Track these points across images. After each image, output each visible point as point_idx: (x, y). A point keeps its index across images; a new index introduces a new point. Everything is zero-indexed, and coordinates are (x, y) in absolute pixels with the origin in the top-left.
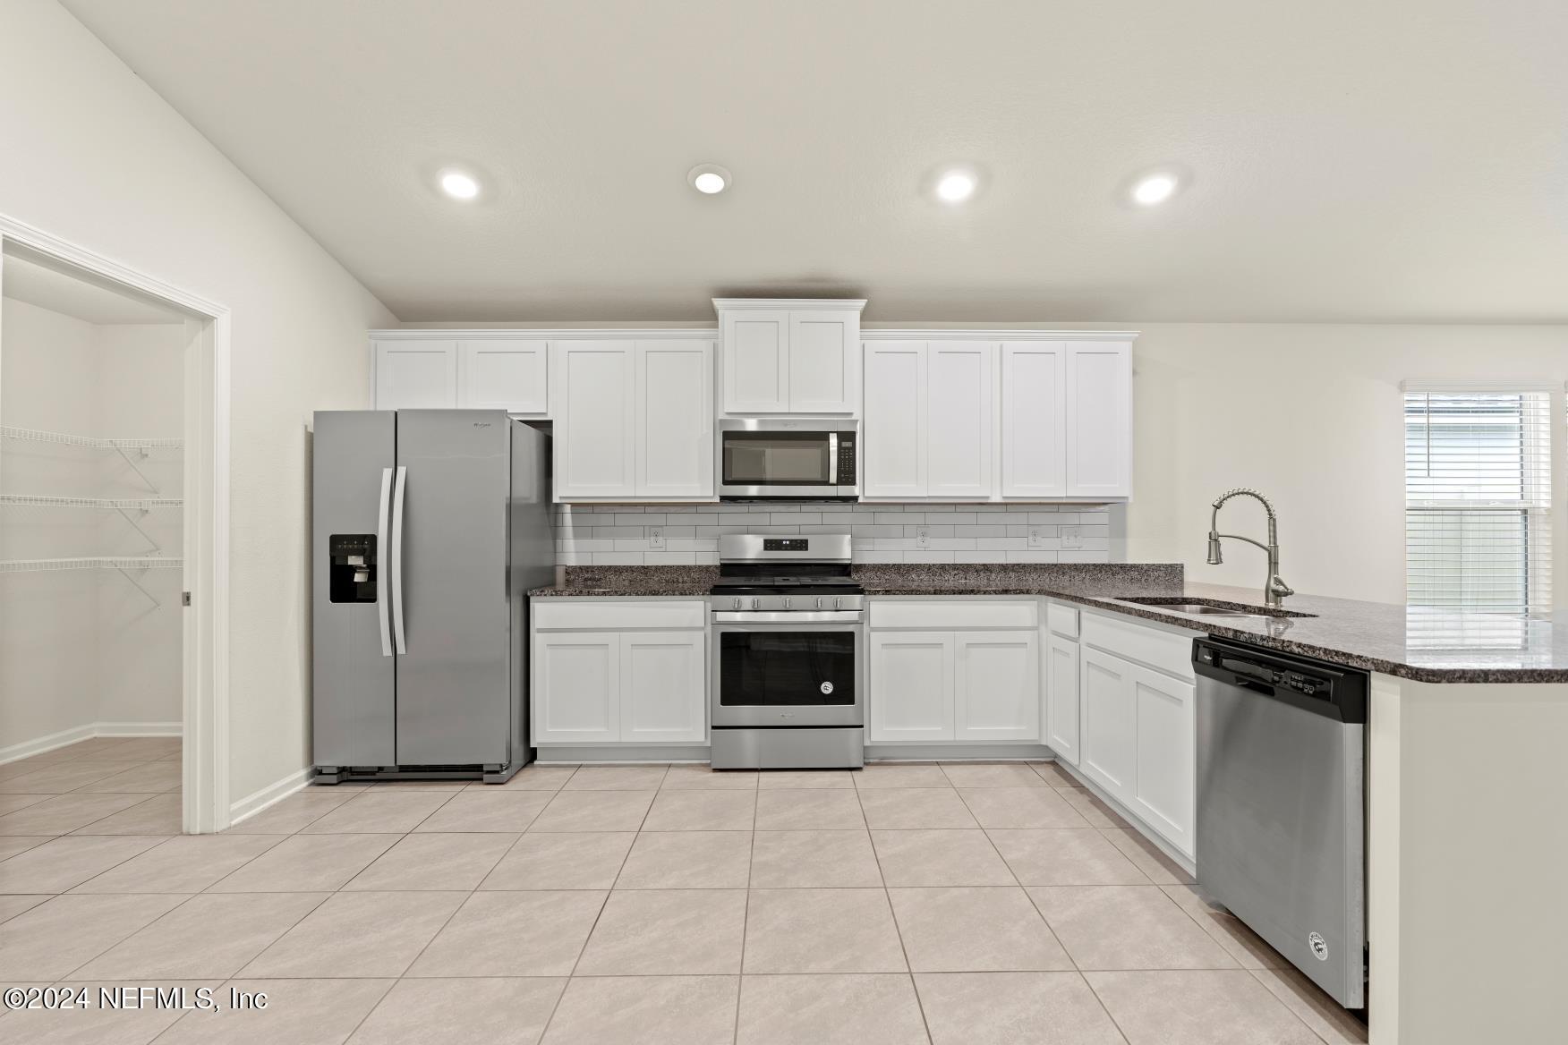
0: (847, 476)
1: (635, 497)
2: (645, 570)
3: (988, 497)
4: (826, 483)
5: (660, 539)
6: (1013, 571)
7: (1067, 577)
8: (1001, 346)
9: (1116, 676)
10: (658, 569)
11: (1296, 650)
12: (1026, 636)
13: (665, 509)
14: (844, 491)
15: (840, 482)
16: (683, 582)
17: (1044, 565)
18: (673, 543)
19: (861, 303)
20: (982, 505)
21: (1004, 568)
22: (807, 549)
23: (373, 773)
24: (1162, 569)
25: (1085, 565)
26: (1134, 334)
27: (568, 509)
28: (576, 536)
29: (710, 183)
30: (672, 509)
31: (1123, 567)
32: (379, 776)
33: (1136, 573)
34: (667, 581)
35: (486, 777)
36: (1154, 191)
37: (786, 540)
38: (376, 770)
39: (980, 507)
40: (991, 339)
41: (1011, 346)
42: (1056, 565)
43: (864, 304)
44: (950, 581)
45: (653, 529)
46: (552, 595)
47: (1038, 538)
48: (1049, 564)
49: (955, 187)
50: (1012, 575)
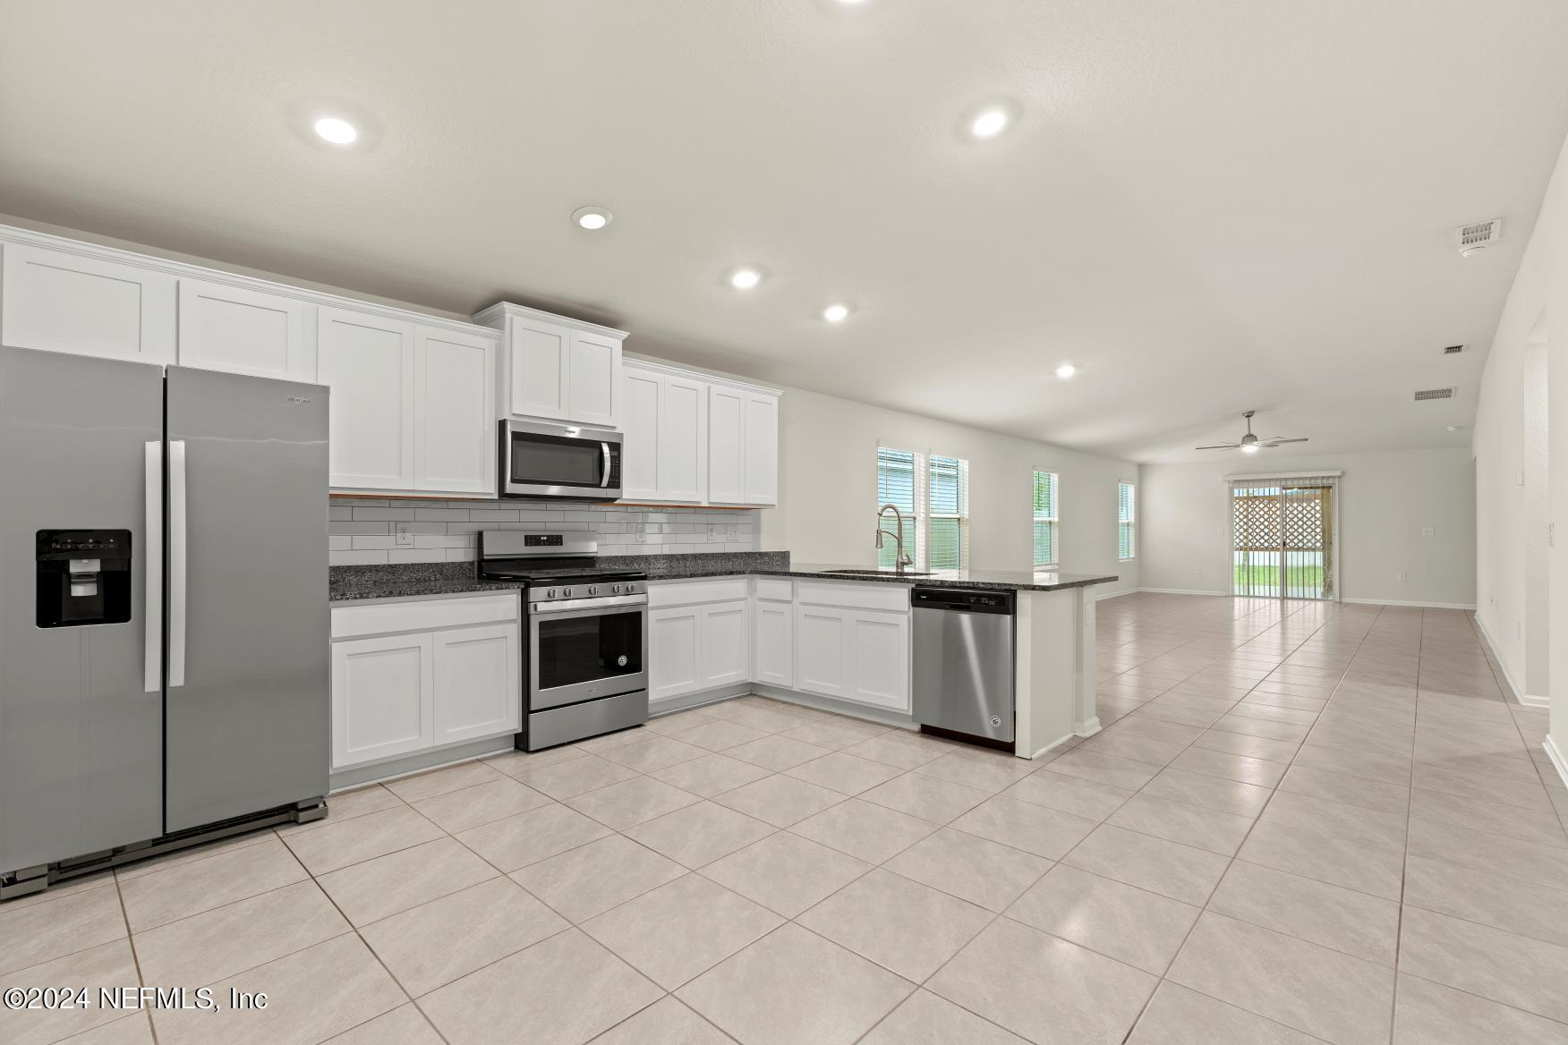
0: (615, 482)
1: (413, 491)
2: (392, 568)
3: (699, 502)
4: (598, 486)
5: (408, 535)
6: (700, 559)
7: (731, 562)
8: (709, 388)
9: (839, 619)
10: (407, 567)
11: (982, 586)
12: (741, 605)
13: (414, 504)
14: (611, 493)
15: (609, 486)
16: (435, 580)
17: (718, 553)
18: (422, 540)
19: (625, 334)
20: (695, 509)
21: (695, 557)
22: (562, 544)
23: (109, 859)
24: (780, 554)
25: (741, 554)
26: (779, 393)
29: (592, 221)
30: (422, 504)
31: (760, 554)
32: (116, 860)
33: (767, 558)
34: (418, 581)
35: (302, 816)
36: (836, 314)
37: (544, 536)
38: (111, 854)
39: (679, 509)
40: (704, 381)
41: (715, 388)
42: (725, 554)
43: (626, 336)
44: (691, 566)
45: (399, 525)
46: (355, 598)
47: (713, 534)
48: (721, 553)
49: (745, 280)
50: (700, 562)
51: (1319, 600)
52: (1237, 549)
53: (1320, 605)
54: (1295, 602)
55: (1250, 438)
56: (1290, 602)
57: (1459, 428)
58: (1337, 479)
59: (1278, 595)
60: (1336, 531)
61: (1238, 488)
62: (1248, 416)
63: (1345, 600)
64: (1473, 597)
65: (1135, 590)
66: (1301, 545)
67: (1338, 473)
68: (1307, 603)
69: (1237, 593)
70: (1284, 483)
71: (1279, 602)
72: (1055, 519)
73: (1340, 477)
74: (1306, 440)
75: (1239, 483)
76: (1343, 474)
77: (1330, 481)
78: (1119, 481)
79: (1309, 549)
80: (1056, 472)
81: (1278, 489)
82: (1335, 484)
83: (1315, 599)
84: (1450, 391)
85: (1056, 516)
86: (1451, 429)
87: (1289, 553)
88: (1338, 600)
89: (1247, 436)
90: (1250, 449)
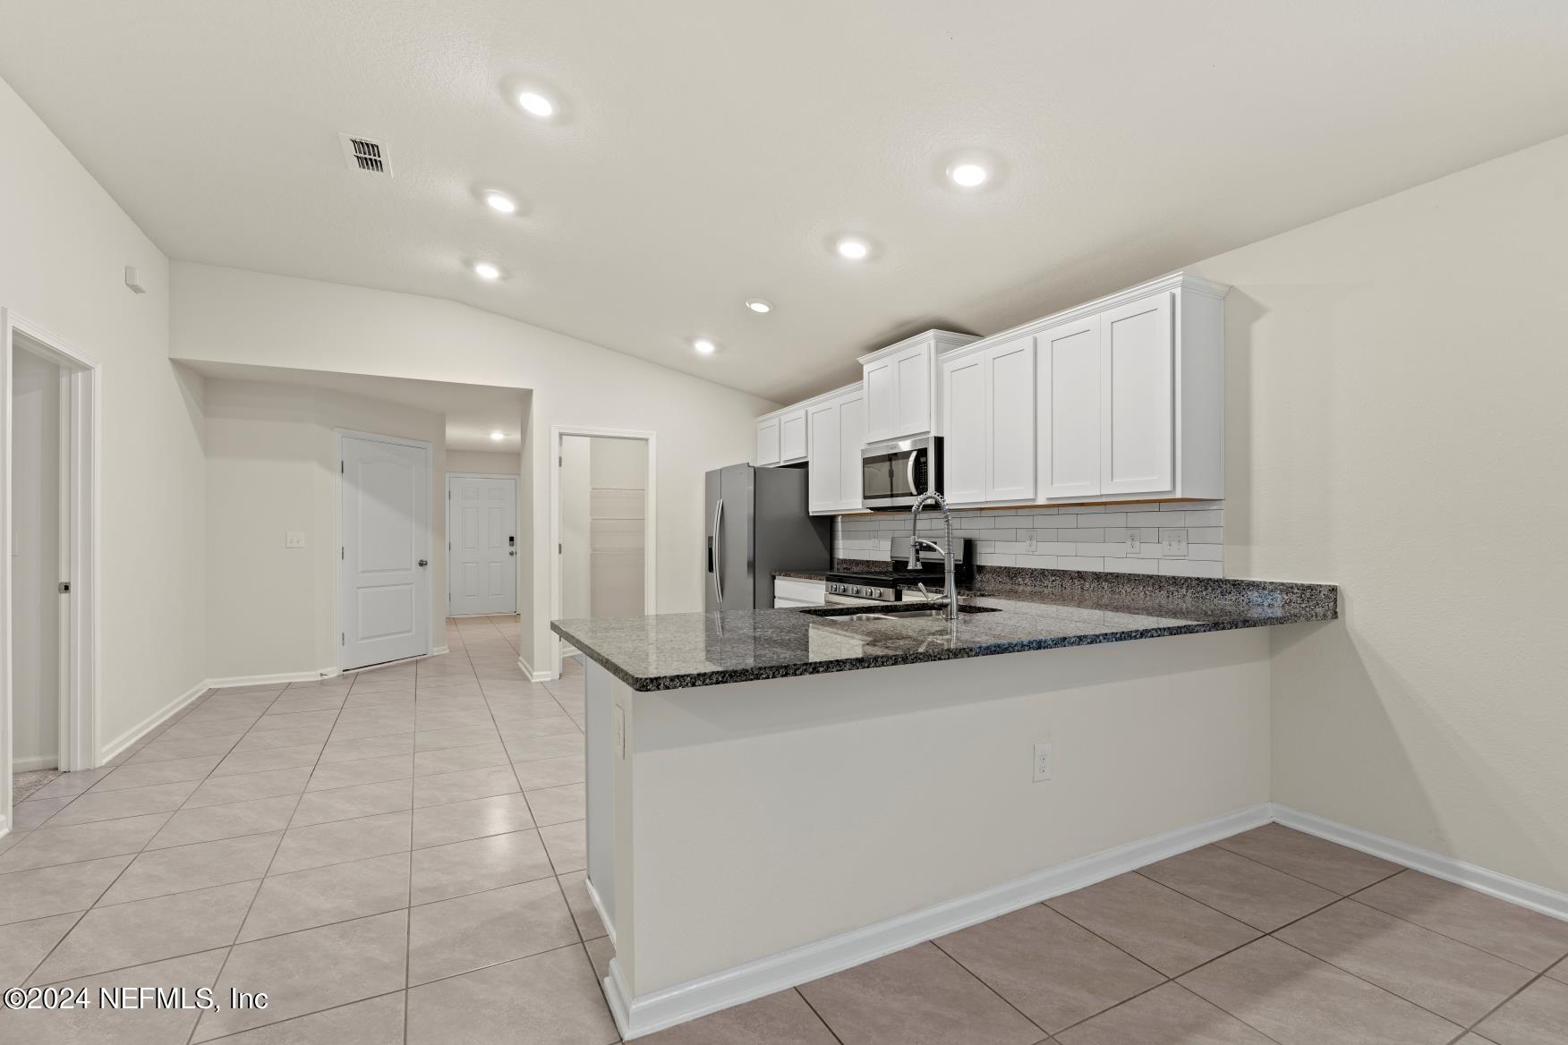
0: (924, 487)
2: (868, 563)
4: (912, 494)
6: (1106, 580)
7: (1164, 593)
8: (1035, 339)
15: (919, 493)
17: (1139, 575)
18: (882, 544)
19: (931, 334)
24: (1296, 591)
25: (1186, 579)
27: (839, 519)
28: (843, 538)
33: (1256, 594)
42: (1151, 577)
45: (874, 533)
47: (1137, 544)
48: (1143, 575)
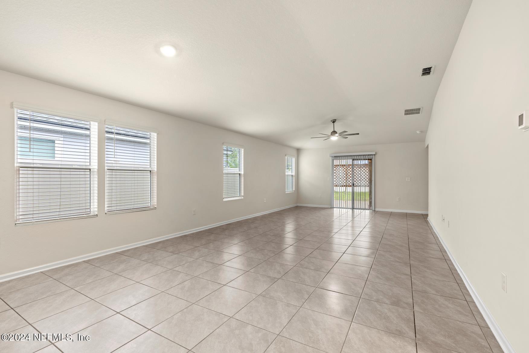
51: (366, 209)
52: (335, 186)
53: (368, 212)
54: (357, 210)
55: (334, 132)
56: (355, 210)
57: (422, 132)
58: (373, 156)
59: (351, 207)
60: (373, 179)
61: (336, 160)
62: (334, 122)
63: (377, 210)
64: (427, 208)
65: (295, 205)
66: (360, 184)
67: (374, 153)
68: (362, 211)
69: (335, 206)
70: (353, 157)
71: (351, 210)
72: (242, 172)
73: (375, 155)
74: (358, 134)
75: (336, 157)
76: (376, 153)
77: (371, 157)
78: (286, 155)
79: (363, 186)
80: (243, 148)
81: (351, 160)
82: (373, 158)
83: (365, 209)
84: (419, 109)
85: (243, 171)
86: (418, 132)
87: (355, 188)
88: (374, 209)
89: (333, 132)
90: (335, 138)
